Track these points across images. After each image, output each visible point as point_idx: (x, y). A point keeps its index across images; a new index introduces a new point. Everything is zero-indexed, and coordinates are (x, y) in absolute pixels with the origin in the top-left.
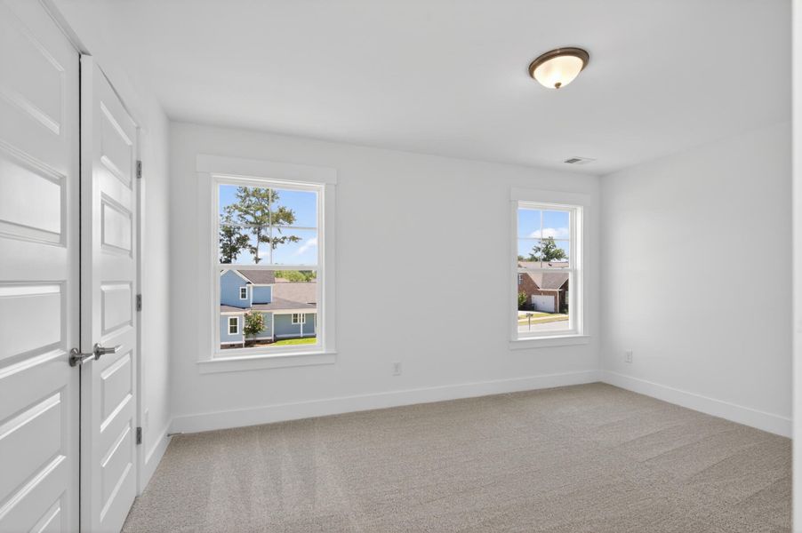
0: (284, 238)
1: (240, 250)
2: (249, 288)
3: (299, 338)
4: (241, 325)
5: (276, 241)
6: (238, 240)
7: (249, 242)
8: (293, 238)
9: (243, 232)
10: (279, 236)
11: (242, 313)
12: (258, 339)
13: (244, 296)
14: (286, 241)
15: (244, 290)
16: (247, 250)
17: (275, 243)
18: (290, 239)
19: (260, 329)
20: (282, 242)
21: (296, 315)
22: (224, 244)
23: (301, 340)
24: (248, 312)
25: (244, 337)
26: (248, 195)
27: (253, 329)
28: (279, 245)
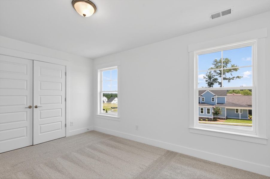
0: (233, 77)
1: (215, 83)
2: (215, 98)
3: (239, 119)
4: (212, 111)
5: (229, 79)
6: (213, 80)
7: (218, 81)
8: (238, 77)
9: (215, 77)
10: (231, 77)
11: (212, 107)
12: (218, 117)
13: (213, 100)
14: (234, 78)
15: (213, 99)
16: (218, 83)
17: (230, 80)
18: (237, 77)
19: (219, 113)
20: (233, 79)
21: (237, 110)
22: (208, 82)
23: (239, 120)
24: (214, 107)
25: (213, 116)
26: (217, 63)
27: (216, 113)
28: (231, 80)
